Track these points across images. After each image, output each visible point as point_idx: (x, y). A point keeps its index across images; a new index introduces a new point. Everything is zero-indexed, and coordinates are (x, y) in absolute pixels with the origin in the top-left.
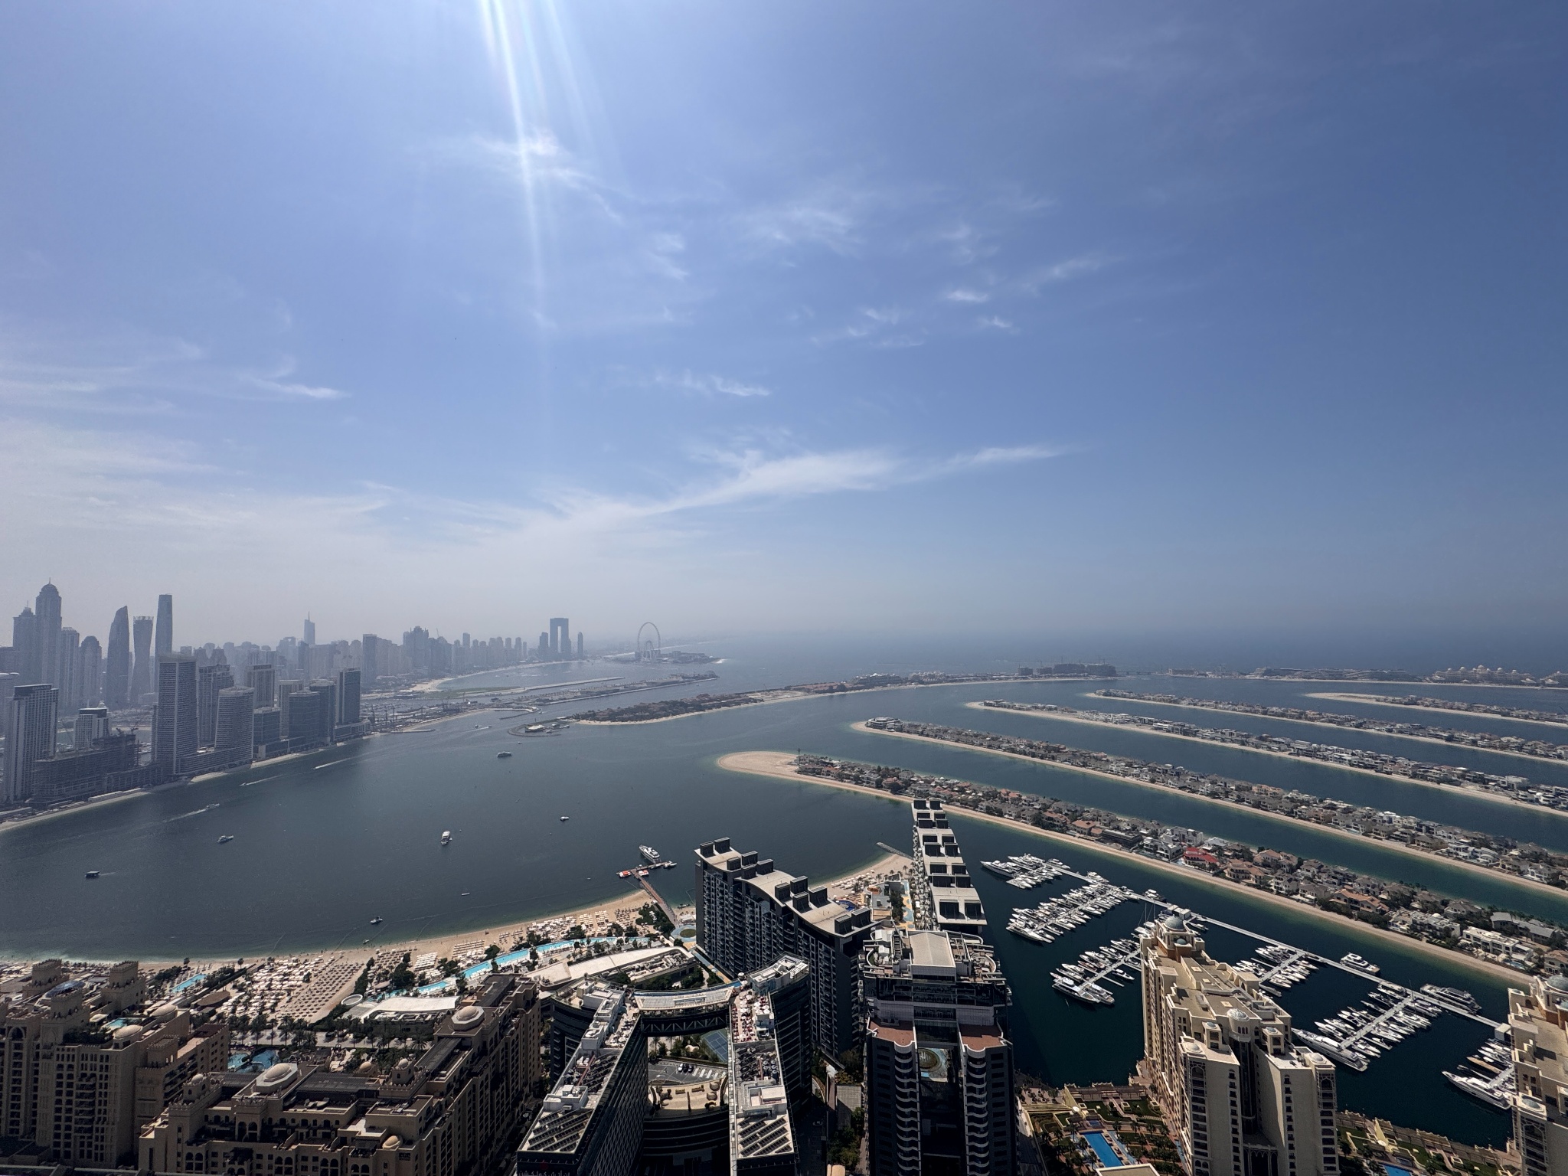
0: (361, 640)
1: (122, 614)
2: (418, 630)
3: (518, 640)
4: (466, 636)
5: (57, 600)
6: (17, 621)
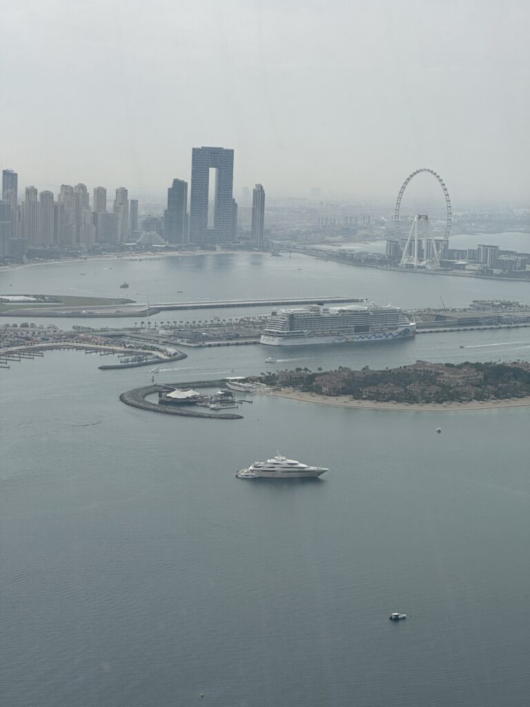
4: (10, 179)
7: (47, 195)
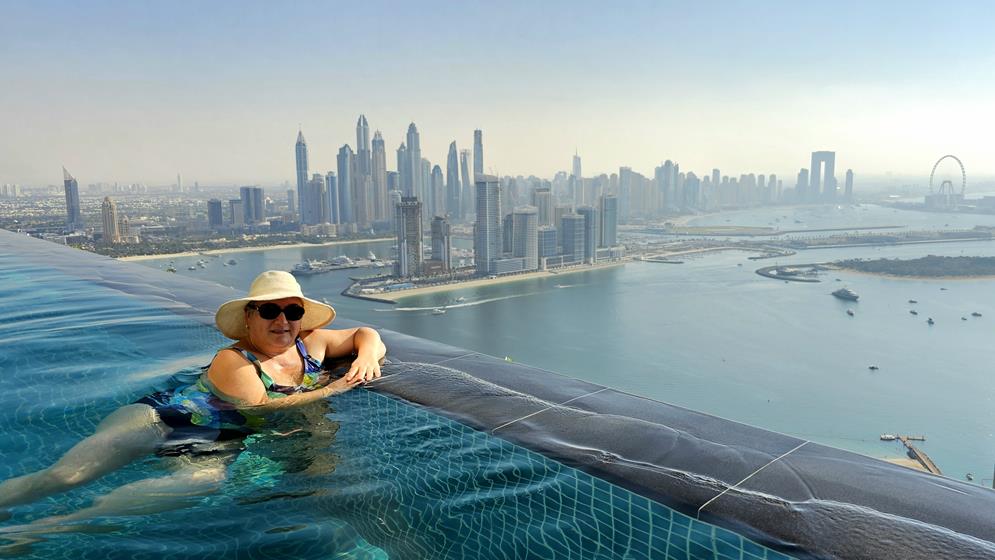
0: (618, 173)
1: (454, 145)
2: (668, 163)
4: (716, 172)
5: (418, 134)
6: (399, 152)
7: (734, 179)
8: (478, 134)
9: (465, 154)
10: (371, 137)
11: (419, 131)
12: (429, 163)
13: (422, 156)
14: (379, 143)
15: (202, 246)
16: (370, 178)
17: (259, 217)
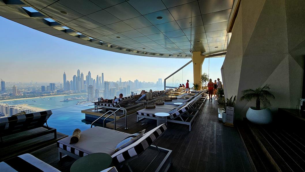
0: (128, 81)
1: (98, 76)
2: (137, 80)
3: (153, 82)
4: (144, 81)
5: (90, 73)
6: (86, 77)
8: (103, 74)
9: (100, 77)
10: (81, 74)
11: (91, 73)
12: (93, 79)
13: (91, 77)
14: (82, 75)
15: (40, 96)
16: (80, 81)
17: (54, 89)
